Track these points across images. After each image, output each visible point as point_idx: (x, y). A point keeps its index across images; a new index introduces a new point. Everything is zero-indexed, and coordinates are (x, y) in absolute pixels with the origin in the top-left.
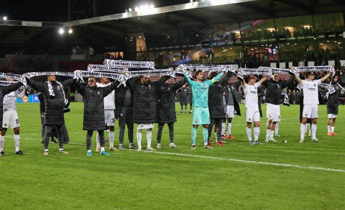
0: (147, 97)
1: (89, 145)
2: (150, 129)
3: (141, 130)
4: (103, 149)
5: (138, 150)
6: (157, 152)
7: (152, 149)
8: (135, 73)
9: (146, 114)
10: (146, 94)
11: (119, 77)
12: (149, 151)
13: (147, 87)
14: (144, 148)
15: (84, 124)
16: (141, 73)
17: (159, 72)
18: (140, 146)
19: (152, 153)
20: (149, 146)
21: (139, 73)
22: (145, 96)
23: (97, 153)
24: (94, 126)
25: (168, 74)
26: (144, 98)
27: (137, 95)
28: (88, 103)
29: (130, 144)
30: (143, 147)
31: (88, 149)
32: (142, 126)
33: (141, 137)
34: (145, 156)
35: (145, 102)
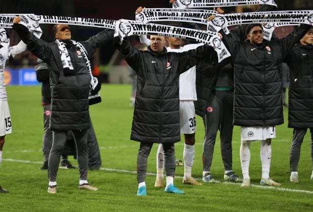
0: (263, 71)
1: (142, 171)
2: (268, 142)
3: (248, 144)
4: (170, 181)
5: (243, 185)
6: (283, 189)
7: (272, 182)
8: (234, 18)
9: (258, 106)
10: (259, 65)
11: (212, 39)
12: (265, 187)
13: (262, 52)
14: (255, 180)
15: (133, 129)
16: (249, 17)
17: (287, 17)
18: (246, 176)
19: (272, 191)
20: (265, 176)
21: (243, 17)
22: (259, 70)
23: (157, 189)
24: (156, 133)
25: (307, 22)
26: (256, 73)
27: (240, 66)
28: (146, 87)
29: (226, 172)
30: (254, 177)
31: (140, 180)
32: (251, 134)
33: (248, 158)
34: (258, 196)
35: (259, 82)
